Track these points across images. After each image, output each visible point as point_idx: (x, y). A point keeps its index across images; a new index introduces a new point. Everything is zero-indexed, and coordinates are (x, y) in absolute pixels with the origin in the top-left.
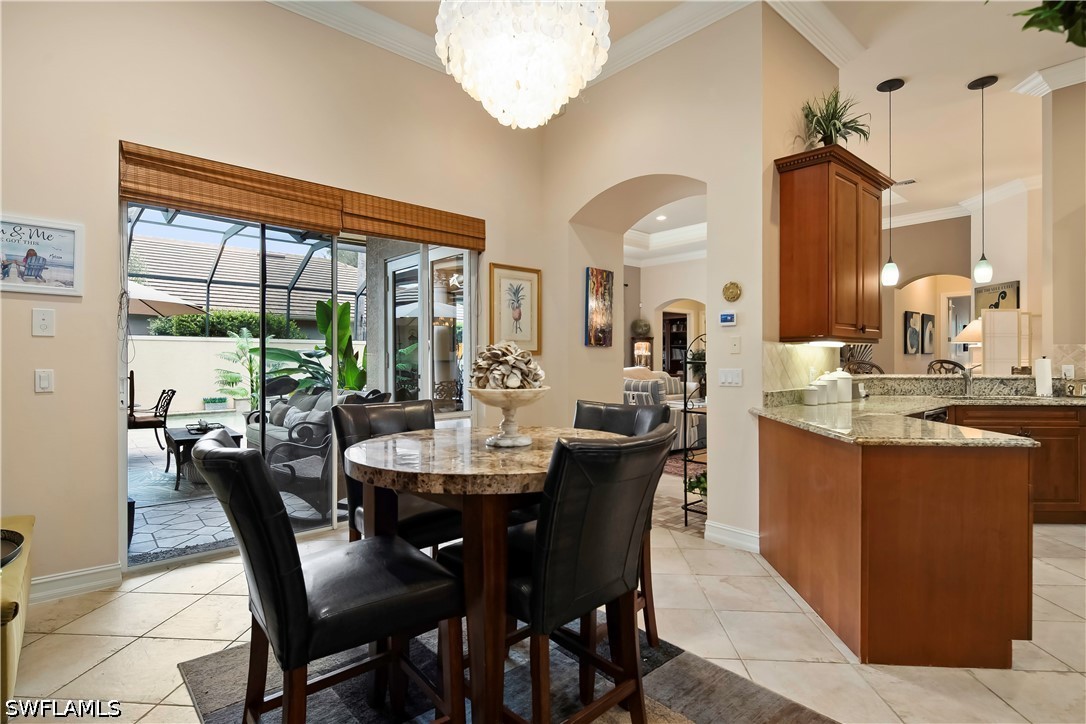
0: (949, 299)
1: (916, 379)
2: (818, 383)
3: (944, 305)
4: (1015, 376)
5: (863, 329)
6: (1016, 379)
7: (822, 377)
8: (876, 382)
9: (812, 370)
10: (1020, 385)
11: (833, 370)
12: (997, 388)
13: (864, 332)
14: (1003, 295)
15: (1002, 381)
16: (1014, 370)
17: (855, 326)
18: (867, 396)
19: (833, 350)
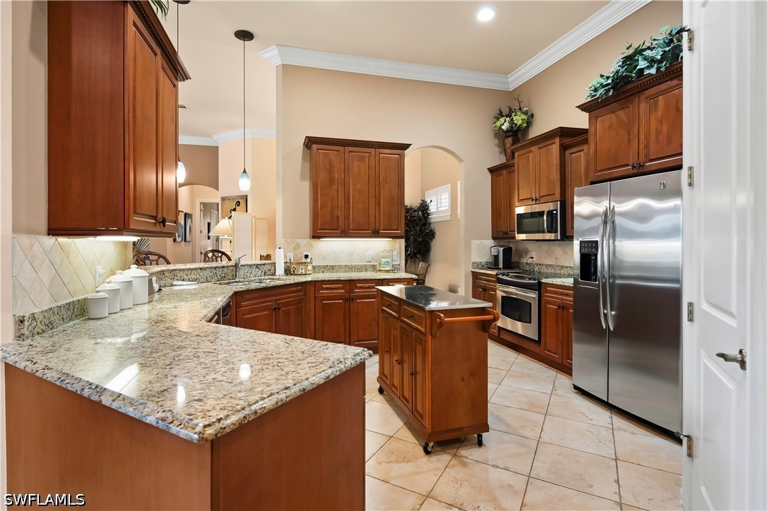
0: (201, 203)
1: (201, 269)
2: (108, 287)
3: (198, 207)
4: (264, 262)
5: (164, 222)
6: (264, 264)
7: (112, 278)
8: (167, 274)
9: (100, 270)
10: (266, 268)
11: (125, 267)
12: (255, 271)
13: (164, 226)
14: (238, 204)
15: (257, 266)
16: (262, 257)
17: (155, 218)
18: (160, 290)
19: (125, 244)
